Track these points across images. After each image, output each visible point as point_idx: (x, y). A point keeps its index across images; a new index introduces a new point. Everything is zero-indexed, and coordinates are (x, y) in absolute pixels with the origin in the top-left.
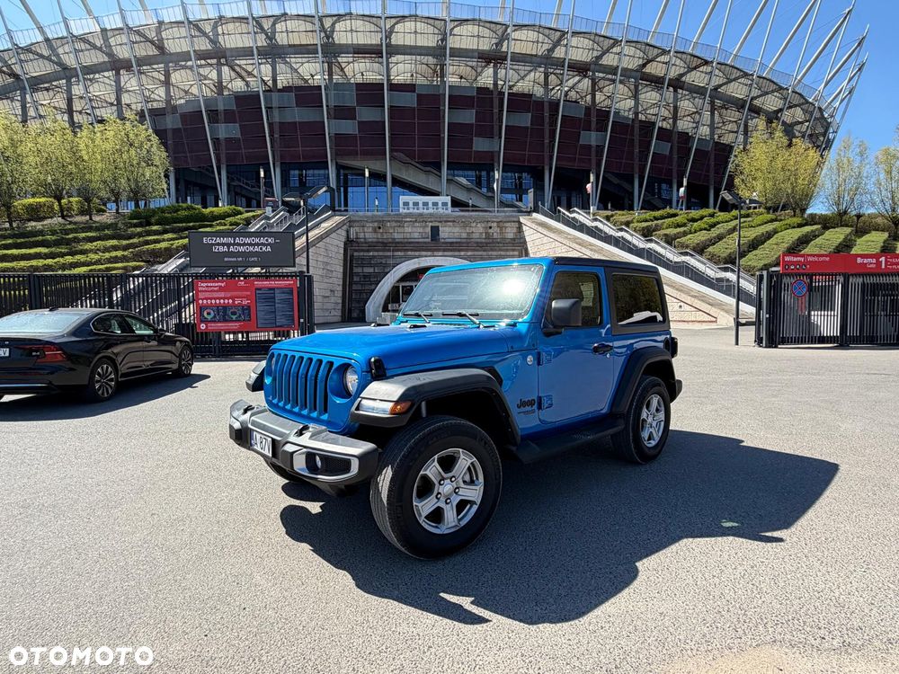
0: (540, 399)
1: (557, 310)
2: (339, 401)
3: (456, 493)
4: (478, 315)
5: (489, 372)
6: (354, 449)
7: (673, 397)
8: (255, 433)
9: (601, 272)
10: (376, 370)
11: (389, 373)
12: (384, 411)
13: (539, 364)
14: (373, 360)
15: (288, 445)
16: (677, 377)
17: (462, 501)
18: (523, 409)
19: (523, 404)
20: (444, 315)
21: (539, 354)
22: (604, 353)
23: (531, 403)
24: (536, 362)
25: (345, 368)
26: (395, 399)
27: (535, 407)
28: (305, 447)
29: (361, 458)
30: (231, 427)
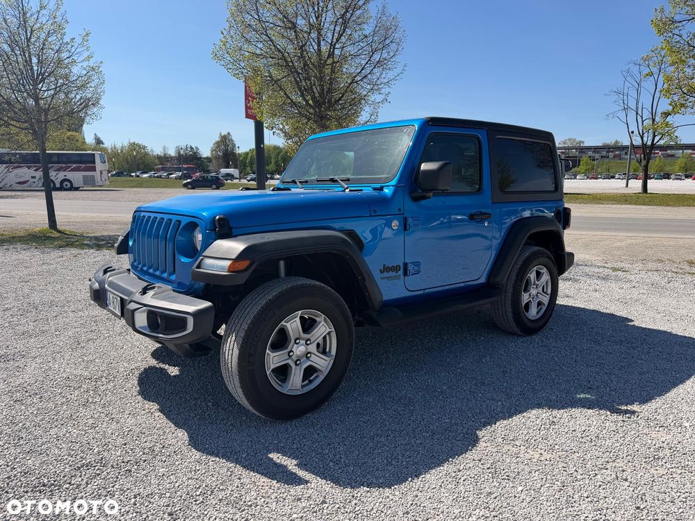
0: (406, 265)
1: (427, 172)
2: (184, 260)
3: (308, 358)
4: (348, 180)
5: (347, 235)
6: (190, 306)
7: (561, 271)
8: (109, 293)
9: (482, 135)
10: (220, 228)
11: (234, 232)
12: (222, 268)
13: (405, 229)
14: (217, 217)
15: (132, 303)
16: (568, 249)
17: (310, 367)
18: (386, 274)
19: (386, 269)
20: (318, 181)
21: (405, 219)
22: (482, 221)
23: (396, 269)
24: (403, 228)
25: (192, 226)
26: (234, 257)
27: (401, 272)
28: (145, 305)
29: (196, 315)
30: (91, 287)
